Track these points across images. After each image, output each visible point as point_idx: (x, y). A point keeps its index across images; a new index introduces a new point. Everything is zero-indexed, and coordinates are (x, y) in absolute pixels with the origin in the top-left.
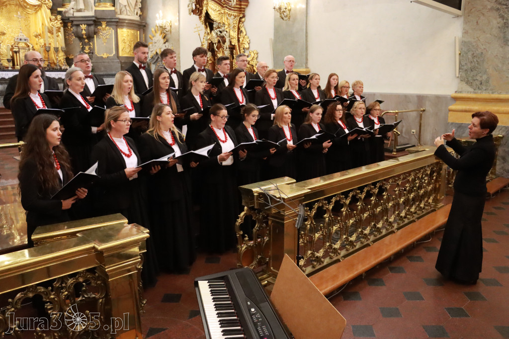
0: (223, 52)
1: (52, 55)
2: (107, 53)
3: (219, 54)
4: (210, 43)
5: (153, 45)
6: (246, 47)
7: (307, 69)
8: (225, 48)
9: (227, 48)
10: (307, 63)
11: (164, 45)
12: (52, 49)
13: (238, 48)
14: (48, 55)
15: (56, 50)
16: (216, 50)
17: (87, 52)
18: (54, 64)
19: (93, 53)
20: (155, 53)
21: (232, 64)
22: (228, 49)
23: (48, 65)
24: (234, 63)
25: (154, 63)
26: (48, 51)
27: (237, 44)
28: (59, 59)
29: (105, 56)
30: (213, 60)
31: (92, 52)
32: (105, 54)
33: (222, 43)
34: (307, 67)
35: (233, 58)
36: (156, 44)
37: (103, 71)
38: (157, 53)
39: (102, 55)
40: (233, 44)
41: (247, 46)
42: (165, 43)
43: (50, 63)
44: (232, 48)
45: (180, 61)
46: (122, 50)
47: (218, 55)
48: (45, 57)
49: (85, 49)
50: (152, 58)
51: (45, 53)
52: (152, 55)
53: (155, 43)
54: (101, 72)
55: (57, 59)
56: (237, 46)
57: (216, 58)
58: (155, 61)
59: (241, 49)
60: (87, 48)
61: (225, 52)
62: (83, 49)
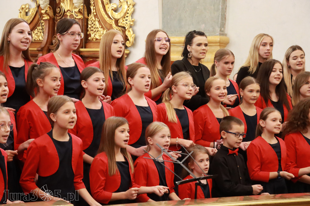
3: (64, 2)
7: (223, 38)
10: (223, 26)
21: (87, 24)
24: (90, 22)
30: (51, 13)
34: (222, 33)
35: (89, 12)
47: (62, 4)
57: (58, 10)
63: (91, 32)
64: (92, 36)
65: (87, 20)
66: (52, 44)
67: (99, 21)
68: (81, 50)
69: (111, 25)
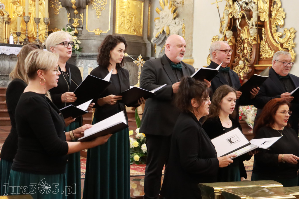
0: (248, 30)
1: (32, 28)
2: (100, 29)
3: (243, 33)
4: (231, 19)
5: (159, 21)
6: (279, 24)
8: (250, 25)
9: (253, 25)
11: (174, 21)
12: (32, 21)
13: (268, 26)
14: (27, 27)
15: (37, 21)
16: (239, 28)
17: (75, 26)
18: (34, 38)
19: (82, 28)
20: (161, 32)
21: (260, 47)
22: (254, 27)
23: (25, 40)
24: (261, 46)
25: (159, 45)
26: (27, 22)
27: (267, 20)
28: (39, 33)
29: (97, 33)
30: (234, 41)
31: (81, 26)
32: (98, 30)
33: (247, 20)
35: (261, 39)
36: (163, 20)
37: (93, 52)
38: (163, 31)
39: (94, 31)
40: (262, 19)
41: (281, 23)
42: (175, 19)
43: (28, 37)
44: (261, 25)
45: (192, 42)
46: (120, 26)
47: (241, 34)
48: (22, 30)
49: (73, 22)
50: (158, 37)
51: (23, 24)
52: (158, 34)
53: (163, 18)
54: (91, 52)
55: (37, 32)
56: (268, 23)
57: (239, 39)
58: (161, 41)
59: (273, 26)
60: (76, 21)
61: (250, 30)
62: (71, 21)
63: (263, 53)
64: (263, 55)
65: (260, 44)
66: (234, 62)
67: (268, 45)
68: (255, 66)
69: (277, 48)
